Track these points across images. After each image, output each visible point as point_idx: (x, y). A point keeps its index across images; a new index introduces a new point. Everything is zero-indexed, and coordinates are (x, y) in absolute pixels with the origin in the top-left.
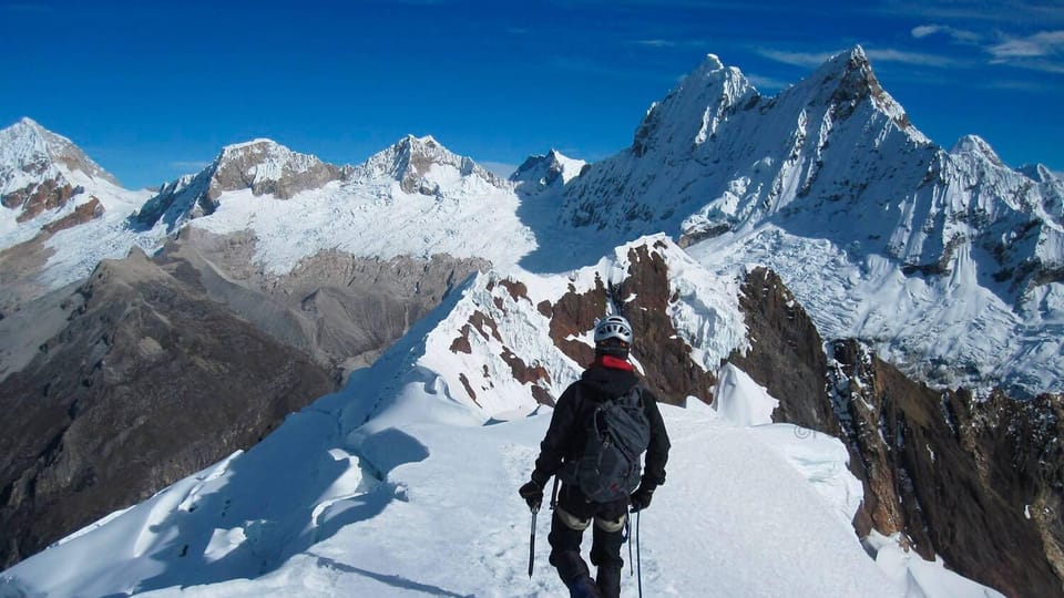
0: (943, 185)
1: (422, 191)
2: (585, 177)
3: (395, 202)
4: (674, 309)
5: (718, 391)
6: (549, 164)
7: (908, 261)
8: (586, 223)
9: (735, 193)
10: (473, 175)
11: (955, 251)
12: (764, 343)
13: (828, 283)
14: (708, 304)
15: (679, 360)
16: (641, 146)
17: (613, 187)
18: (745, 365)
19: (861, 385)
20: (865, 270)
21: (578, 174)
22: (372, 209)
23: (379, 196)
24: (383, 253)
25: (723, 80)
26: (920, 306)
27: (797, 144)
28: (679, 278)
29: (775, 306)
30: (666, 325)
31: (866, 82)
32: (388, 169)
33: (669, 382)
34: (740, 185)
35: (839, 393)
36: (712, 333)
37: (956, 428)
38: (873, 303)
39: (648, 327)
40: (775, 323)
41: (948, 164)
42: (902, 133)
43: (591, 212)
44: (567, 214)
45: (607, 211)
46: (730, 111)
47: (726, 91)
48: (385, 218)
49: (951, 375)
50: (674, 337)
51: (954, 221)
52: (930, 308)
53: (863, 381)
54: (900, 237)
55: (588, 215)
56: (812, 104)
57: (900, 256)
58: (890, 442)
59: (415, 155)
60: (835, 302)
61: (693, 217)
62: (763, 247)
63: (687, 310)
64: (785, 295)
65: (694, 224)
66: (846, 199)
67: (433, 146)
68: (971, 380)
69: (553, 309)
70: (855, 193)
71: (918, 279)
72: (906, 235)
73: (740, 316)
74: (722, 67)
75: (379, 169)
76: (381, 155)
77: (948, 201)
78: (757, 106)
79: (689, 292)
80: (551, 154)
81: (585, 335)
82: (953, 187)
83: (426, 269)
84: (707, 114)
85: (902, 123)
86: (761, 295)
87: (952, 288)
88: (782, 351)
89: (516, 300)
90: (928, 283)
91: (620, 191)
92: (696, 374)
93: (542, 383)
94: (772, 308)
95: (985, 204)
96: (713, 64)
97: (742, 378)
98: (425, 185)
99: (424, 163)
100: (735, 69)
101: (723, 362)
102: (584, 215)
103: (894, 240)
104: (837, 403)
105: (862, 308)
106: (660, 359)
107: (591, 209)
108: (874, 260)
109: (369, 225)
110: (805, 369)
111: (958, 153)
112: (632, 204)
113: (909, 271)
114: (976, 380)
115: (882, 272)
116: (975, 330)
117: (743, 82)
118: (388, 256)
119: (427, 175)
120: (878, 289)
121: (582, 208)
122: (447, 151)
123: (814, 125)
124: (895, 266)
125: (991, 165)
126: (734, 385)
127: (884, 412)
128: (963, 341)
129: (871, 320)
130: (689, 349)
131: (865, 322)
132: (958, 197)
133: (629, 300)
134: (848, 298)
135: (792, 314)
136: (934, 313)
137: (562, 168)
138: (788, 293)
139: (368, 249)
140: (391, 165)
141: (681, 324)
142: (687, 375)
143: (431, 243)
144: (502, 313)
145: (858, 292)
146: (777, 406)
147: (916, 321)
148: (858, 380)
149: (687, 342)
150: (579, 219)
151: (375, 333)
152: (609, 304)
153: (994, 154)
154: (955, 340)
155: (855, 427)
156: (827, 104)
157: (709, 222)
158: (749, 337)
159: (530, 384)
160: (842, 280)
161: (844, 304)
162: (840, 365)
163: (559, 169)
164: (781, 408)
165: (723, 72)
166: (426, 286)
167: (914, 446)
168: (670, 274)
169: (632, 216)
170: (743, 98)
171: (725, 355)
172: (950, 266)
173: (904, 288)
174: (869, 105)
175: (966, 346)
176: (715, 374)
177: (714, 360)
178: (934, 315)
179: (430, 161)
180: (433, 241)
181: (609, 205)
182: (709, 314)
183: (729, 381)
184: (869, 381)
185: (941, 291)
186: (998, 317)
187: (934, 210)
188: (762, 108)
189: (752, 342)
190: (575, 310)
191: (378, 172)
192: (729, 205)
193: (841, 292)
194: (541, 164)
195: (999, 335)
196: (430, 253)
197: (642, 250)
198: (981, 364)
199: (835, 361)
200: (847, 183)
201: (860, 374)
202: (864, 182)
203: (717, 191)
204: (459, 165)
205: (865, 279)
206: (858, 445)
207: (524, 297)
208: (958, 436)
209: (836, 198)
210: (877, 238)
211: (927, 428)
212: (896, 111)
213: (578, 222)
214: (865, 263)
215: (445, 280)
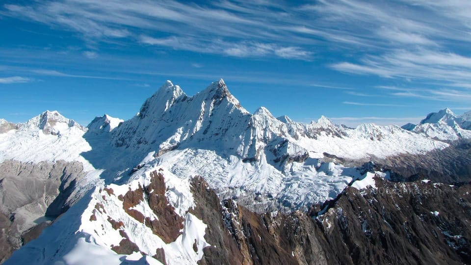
0: (254, 129)
1: (52, 133)
2: (120, 127)
3: (40, 138)
4: (168, 194)
5: (185, 224)
6: (104, 120)
7: (244, 157)
8: (121, 145)
9: (179, 133)
10: (74, 127)
11: (260, 152)
12: (200, 204)
13: (216, 167)
14: (180, 191)
15: (171, 213)
16: (142, 115)
17: (131, 131)
18: (194, 213)
19: (235, 215)
20: (229, 161)
21: (117, 126)
22: (30, 142)
23: (33, 136)
24: (34, 160)
25: (173, 90)
26: (250, 173)
27: (202, 114)
28: (169, 182)
29: (203, 189)
30: (165, 200)
31: (225, 92)
32: (37, 125)
33: (168, 222)
34: (180, 130)
35: (227, 219)
36: (182, 202)
37: (267, 227)
38: (234, 173)
39: (159, 202)
40: (203, 195)
41: (255, 121)
42: (239, 110)
43: (123, 141)
44: (114, 142)
45: (130, 140)
46: (176, 101)
47: (174, 95)
48: (35, 145)
49: (263, 199)
50: (168, 205)
51: (259, 141)
52: (253, 174)
53: (235, 214)
54: (241, 148)
55: (122, 142)
56: (206, 100)
57: (241, 155)
58: (246, 235)
59: (50, 119)
60: (219, 173)
61: (164, 143)
62: (191, 154)
63: (172, 193)
64: (206, 185)
65: (164, 145)
66: (221, 134)
67: (57, 115)
68: (270, 200)
69: (124, 198)
70: (224, 132)
71: (248, 163)
72: (243, 147)
73: (191, 194)
74: (173, 85)
75: (33, 125)
76: (35, 119)
77: (256, 134)
78: (186, 101)
79: (173, 187)
80: (105, 116)
81: (136, 206)
82: (258, 129)
83: (54, 166)
84: (167, 103)
85: (239, 106)
86: (198, 186)
87: (260, 166)
88: (206, 205)
89: (110, 196)
90: (252, 165)
91: (134, 132)
92: (177, 218)
93: (122, 228)
94: (202, 190)
95: (269, 135)
96: (169, 84)
97: (194, 218)
98: (53, 131)
99: (53, 122)
100: (178, 86)
101: (187, 212)
102: (120, 142)
103: (239, 149)
104: (227, 223)
105: (229, 176)
106: (164, 214)
107: (123, 140)
108: (232, 157)
109: (28, 149)
110: (215, 212)
111: (258, 114)
112: (140, 138)
113: (245, 161)
114: (271, 200)
115: (235, 161)
116: (269, 181)
117: (180, 91)
118: (37, 161)
119: (54, 127)
120: (234, 168)
121: (119, 140)
122: (63, 117)
123: (207, 107)
124: (239, 159)
125: (270, 118)
126: (191, 221)
127: (243, 225)
128: (266, 185)
129: (233, 180)
130: (174, 209)
131: (231, 181)
132: (259, 133)
133: (151, 192)
134: (224, 171)
135: (209, 192)
136: (255, 175)
137: (109, 122)
138: (207, 184)
139: (28, 159)
140: (38, 123)
141: (170, 200)
142: (174, 219)
143: (56, 156)
144: (105, 202)
145: (228, 169)
146: (207, 227)
147: (249, 179)
148: (233, 214)
149: (173, 206)
150: (118, 144)
151: (30, 196)
152: (144, 194)
153: (270, 114)
154: (263, 185)
155: (234, 231)
156: (212, 99)
157: (170, 145)
158: (195, 202)
159: (118, 230)
160: (221, 165)
161: (223, 174)
162: (227, 209)
163: (108, 122)
164: (208, 228)
165: (173, 88)
166: (54, 174)
167: (254, 235)
168: (165, 181)
169: (139, 142)
170: (181, 97)
171: (187, 210)
172: (259, 158)
173: (244, 167)
174: (226, 100)
175: (267, 187)
176: (183, 217)
177: (183, 212)
178: (255, 177)
179: (56, 121)
180: (57, 154)
181: (130, 138)
182: (180, 195)
183: (189, 219)
184: (237, 214)
185: (256, 167)
186: (277, 176)
187: (252, 138)
188: (188, 101)
189: (196, 204)
190: (132, 197)
191: (33, 126)
192: (177, 138)
193: (221, 170)
194: (101, 120)
195: (278, 182)
196: (56, 160)
197: (155, 172)
198: (273, 194)
199: (225, 207)
200: (221, 128)
201: (234, 212)
202: (227, 128)
203: (173, 132)
204: (68, 123)
205: (229, 164)
206: (235, 238)
207: (113, 194)
208: (268, 230)
209: (217, 134)
210: (233, 149)
211: (258, 228)
212: (236, 102)
213: (118, 145)
214: (229, 158)
215: (62, 171)
